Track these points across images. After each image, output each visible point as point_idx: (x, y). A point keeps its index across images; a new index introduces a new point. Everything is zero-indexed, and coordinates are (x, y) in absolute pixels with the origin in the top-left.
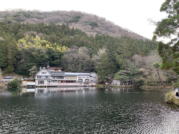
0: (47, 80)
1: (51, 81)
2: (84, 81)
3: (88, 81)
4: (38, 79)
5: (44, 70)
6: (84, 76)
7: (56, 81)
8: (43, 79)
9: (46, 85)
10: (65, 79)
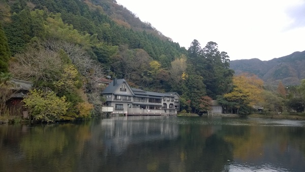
0: (127, 104)
1: (132, 106)
2: (168, 108)
4: (115, 100)
5: (123, 85)
6: (168, 99)
7: (137, 105)
8: (122, 100)
9: (126, 112)
10: (147, 103)
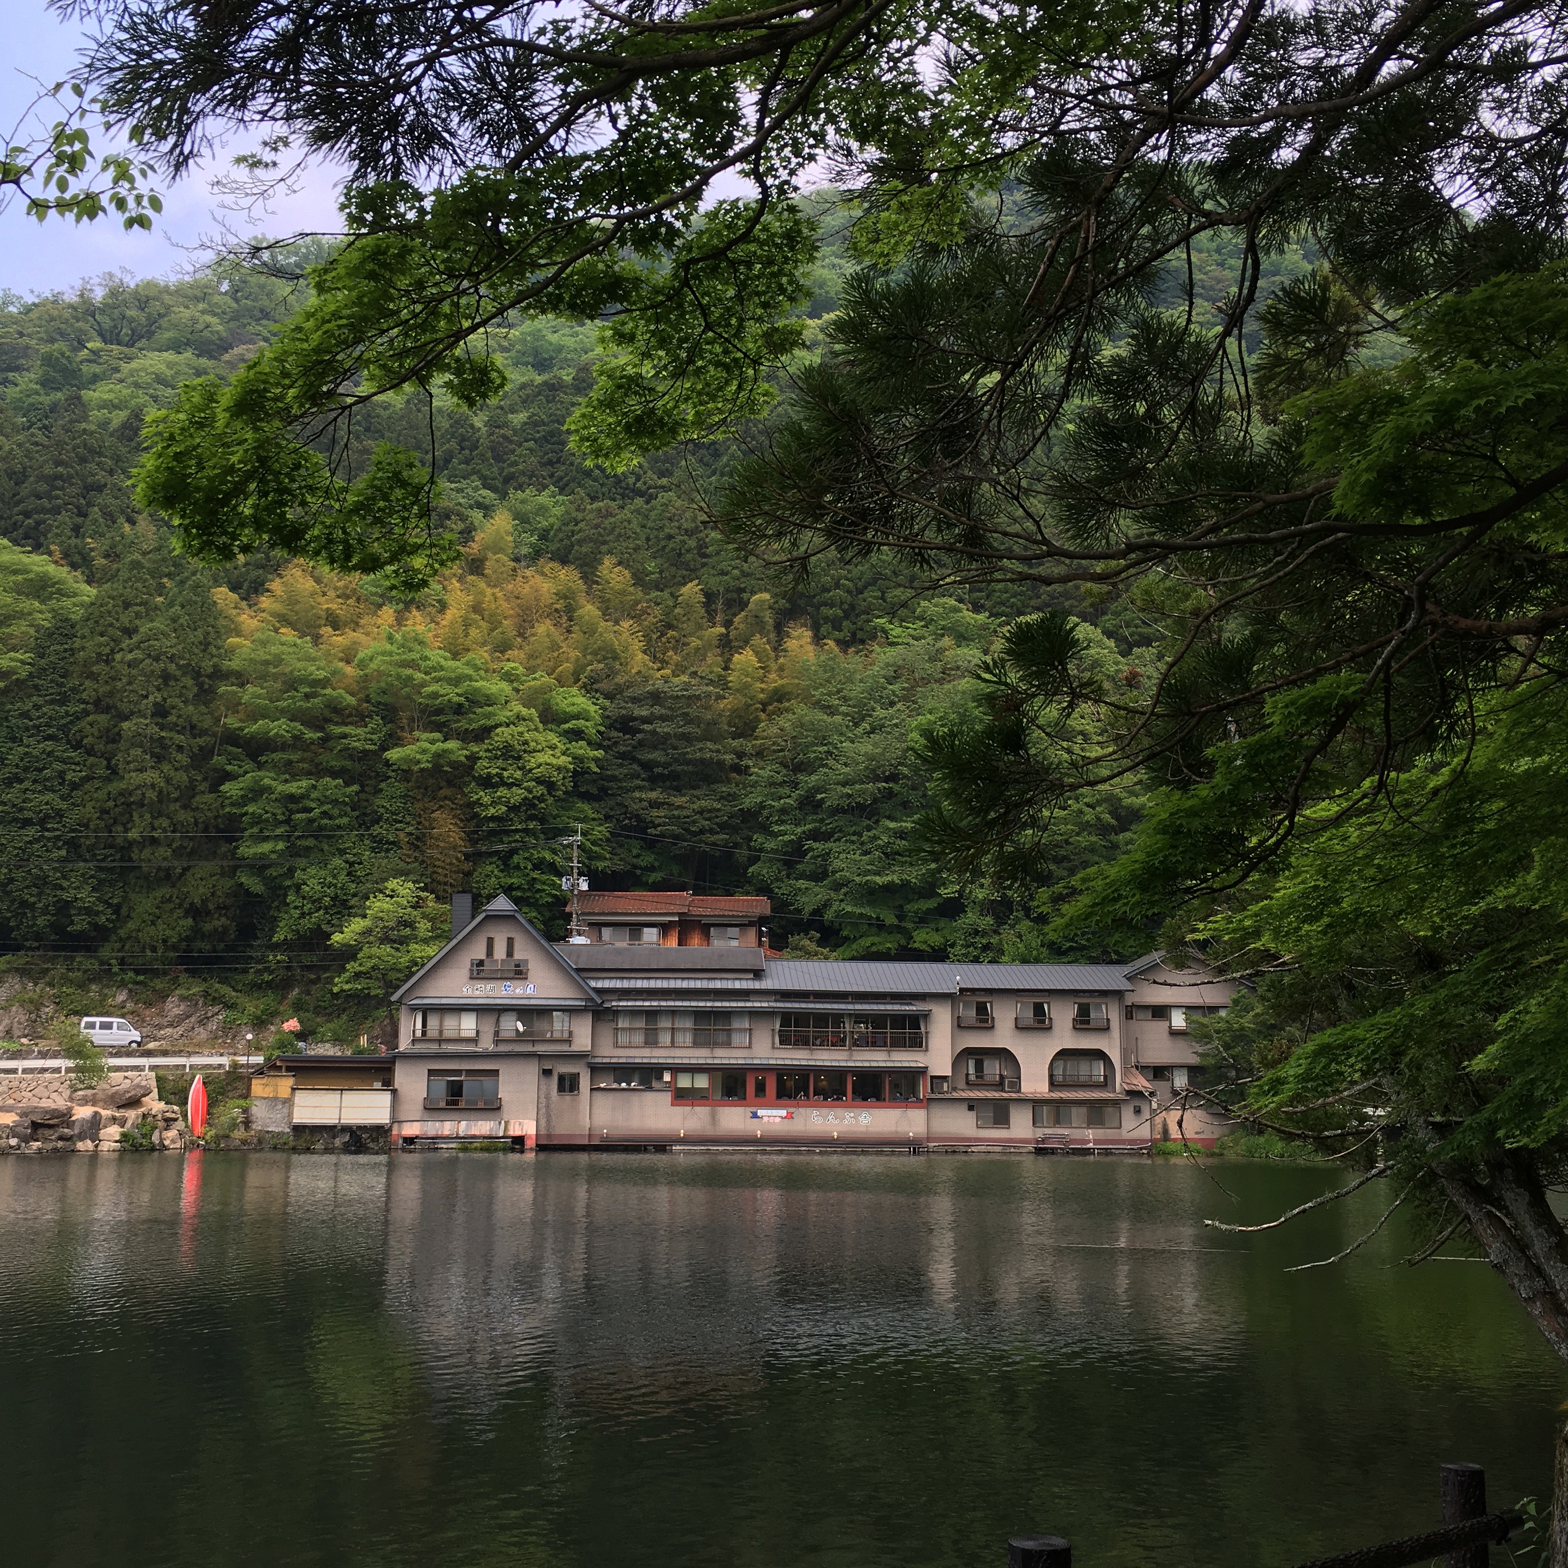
0: (534, 1068)
1: (585, 1082)
2: (1034, 1082)
3: (1107, 1083)
5: (500, 936)
7: (654, 1072)
8: (487, 1044)
9: (526, 1127)
10: (760, 1050)
